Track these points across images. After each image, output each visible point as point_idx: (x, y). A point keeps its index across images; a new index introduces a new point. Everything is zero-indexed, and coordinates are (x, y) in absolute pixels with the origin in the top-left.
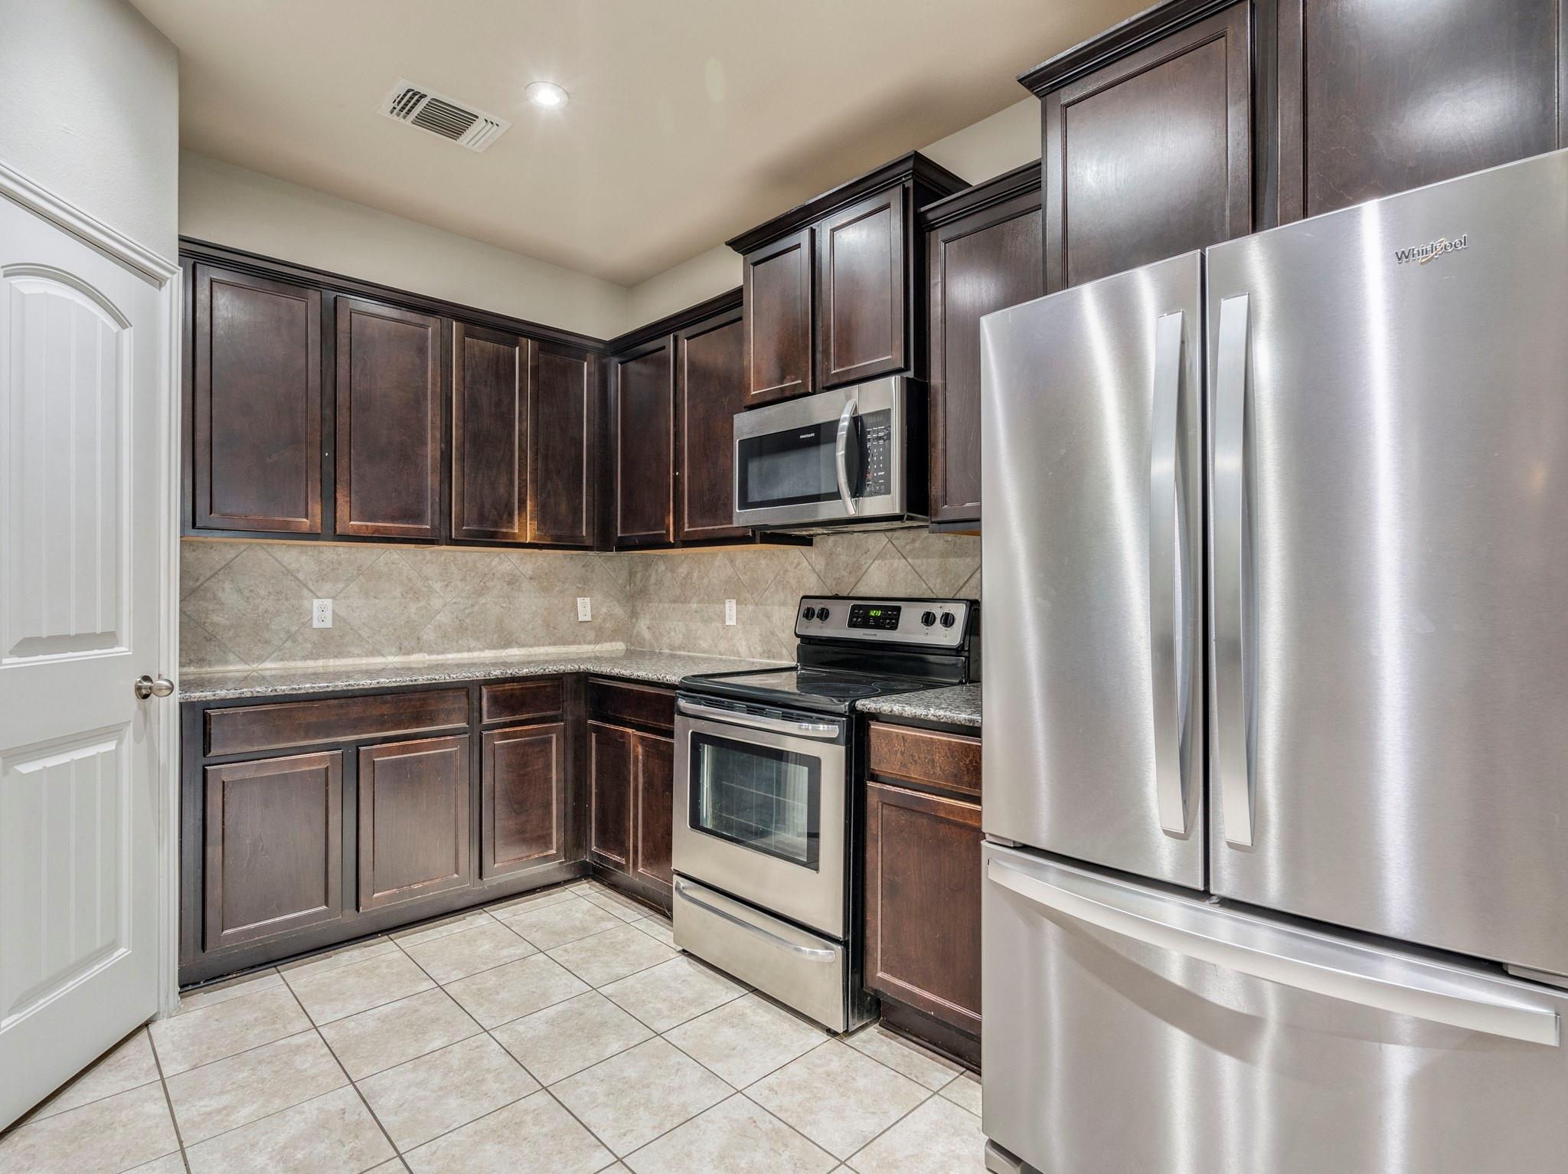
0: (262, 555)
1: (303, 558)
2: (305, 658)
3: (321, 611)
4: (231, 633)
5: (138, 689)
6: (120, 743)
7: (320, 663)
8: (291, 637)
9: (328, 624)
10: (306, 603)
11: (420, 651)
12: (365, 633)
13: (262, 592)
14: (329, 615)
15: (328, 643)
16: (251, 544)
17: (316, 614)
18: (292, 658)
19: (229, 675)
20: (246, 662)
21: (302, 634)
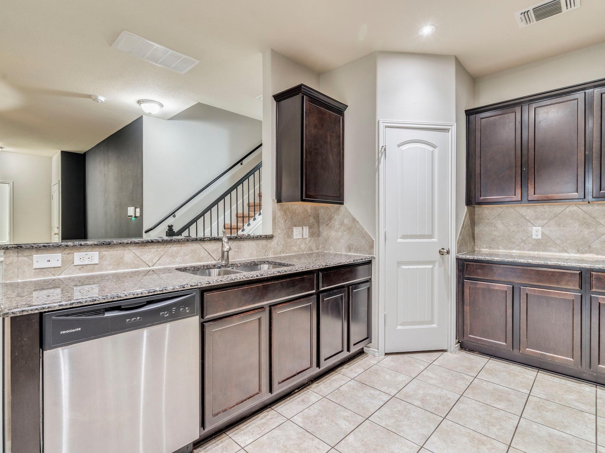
0: (512, 210)
1: (529, 211)
2: (529, 250)
3: (537, 232)
4: (500, 239)
5: (440, 252)
6: (434, 266)
7: (536, 253)
8: (523, 241)
9: (540, 237)
10: (530, 229)
11: (591, 252)
12: (558, 242)
13: (512, 224)
14: (540, 233)
15: (539, 245)
16: (508, 206)
17: (534, 233)
18: (523, 249)
19: (500, 253)
20: (506, 249)
21: (528, 241)
